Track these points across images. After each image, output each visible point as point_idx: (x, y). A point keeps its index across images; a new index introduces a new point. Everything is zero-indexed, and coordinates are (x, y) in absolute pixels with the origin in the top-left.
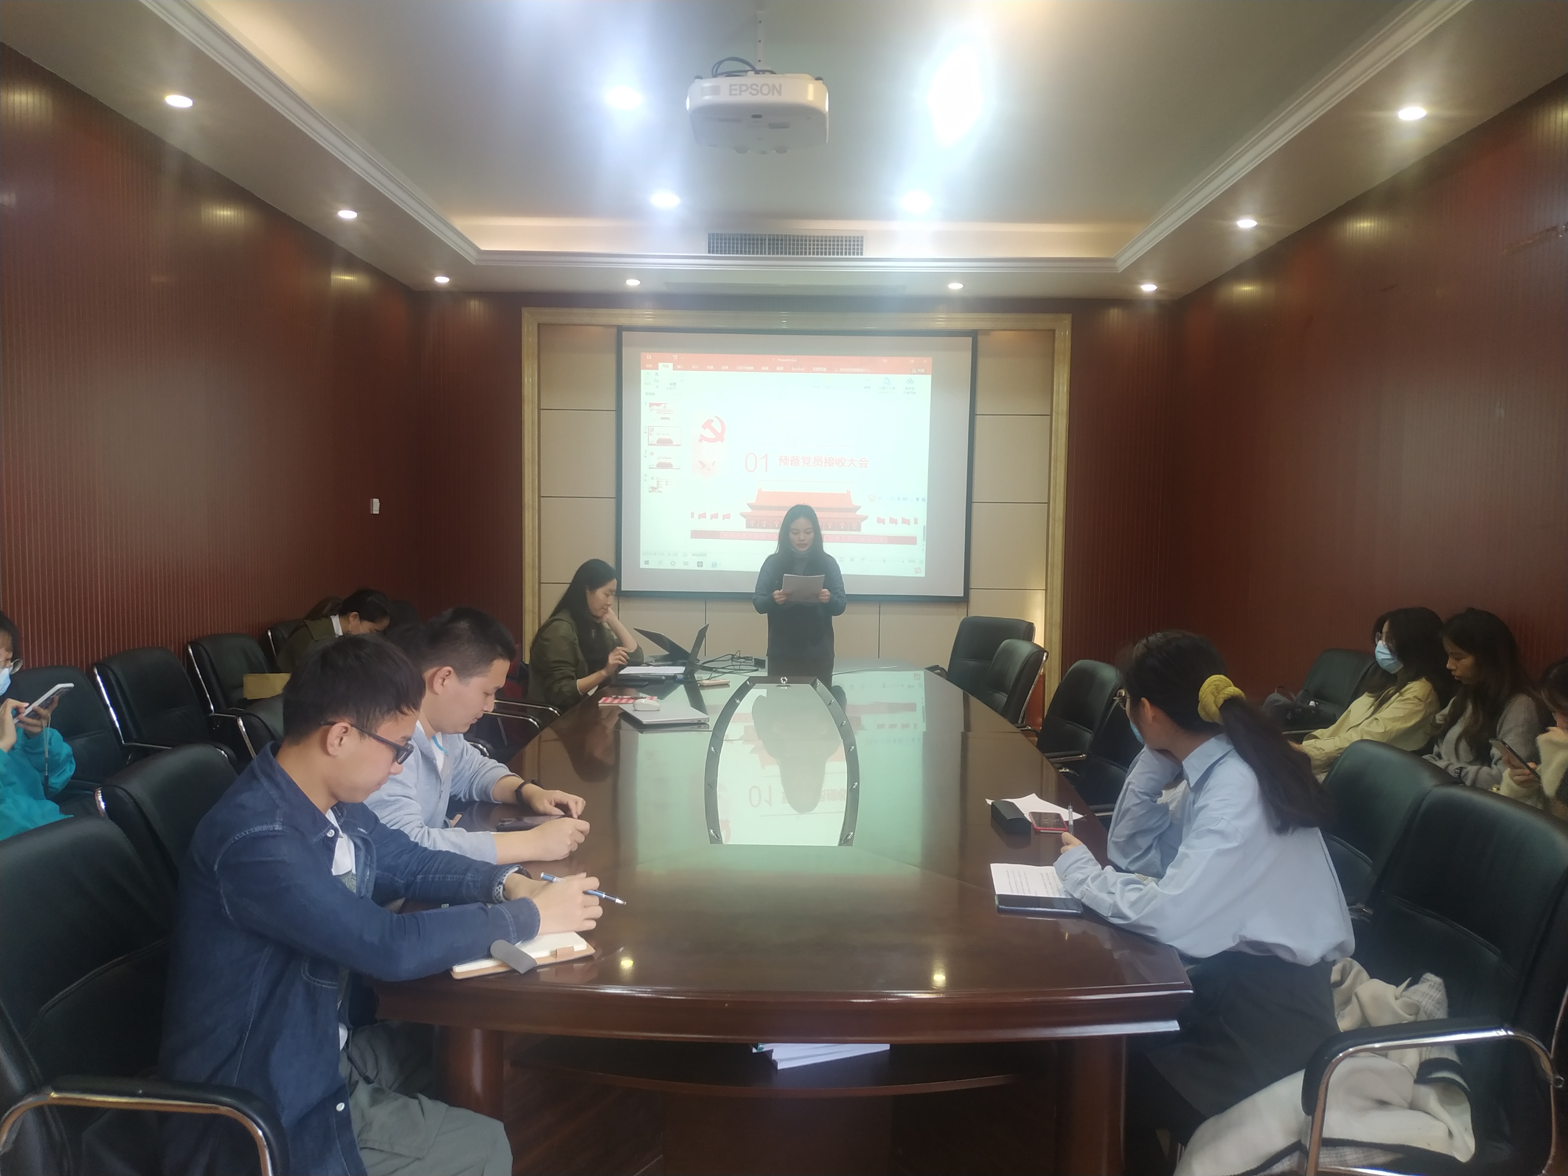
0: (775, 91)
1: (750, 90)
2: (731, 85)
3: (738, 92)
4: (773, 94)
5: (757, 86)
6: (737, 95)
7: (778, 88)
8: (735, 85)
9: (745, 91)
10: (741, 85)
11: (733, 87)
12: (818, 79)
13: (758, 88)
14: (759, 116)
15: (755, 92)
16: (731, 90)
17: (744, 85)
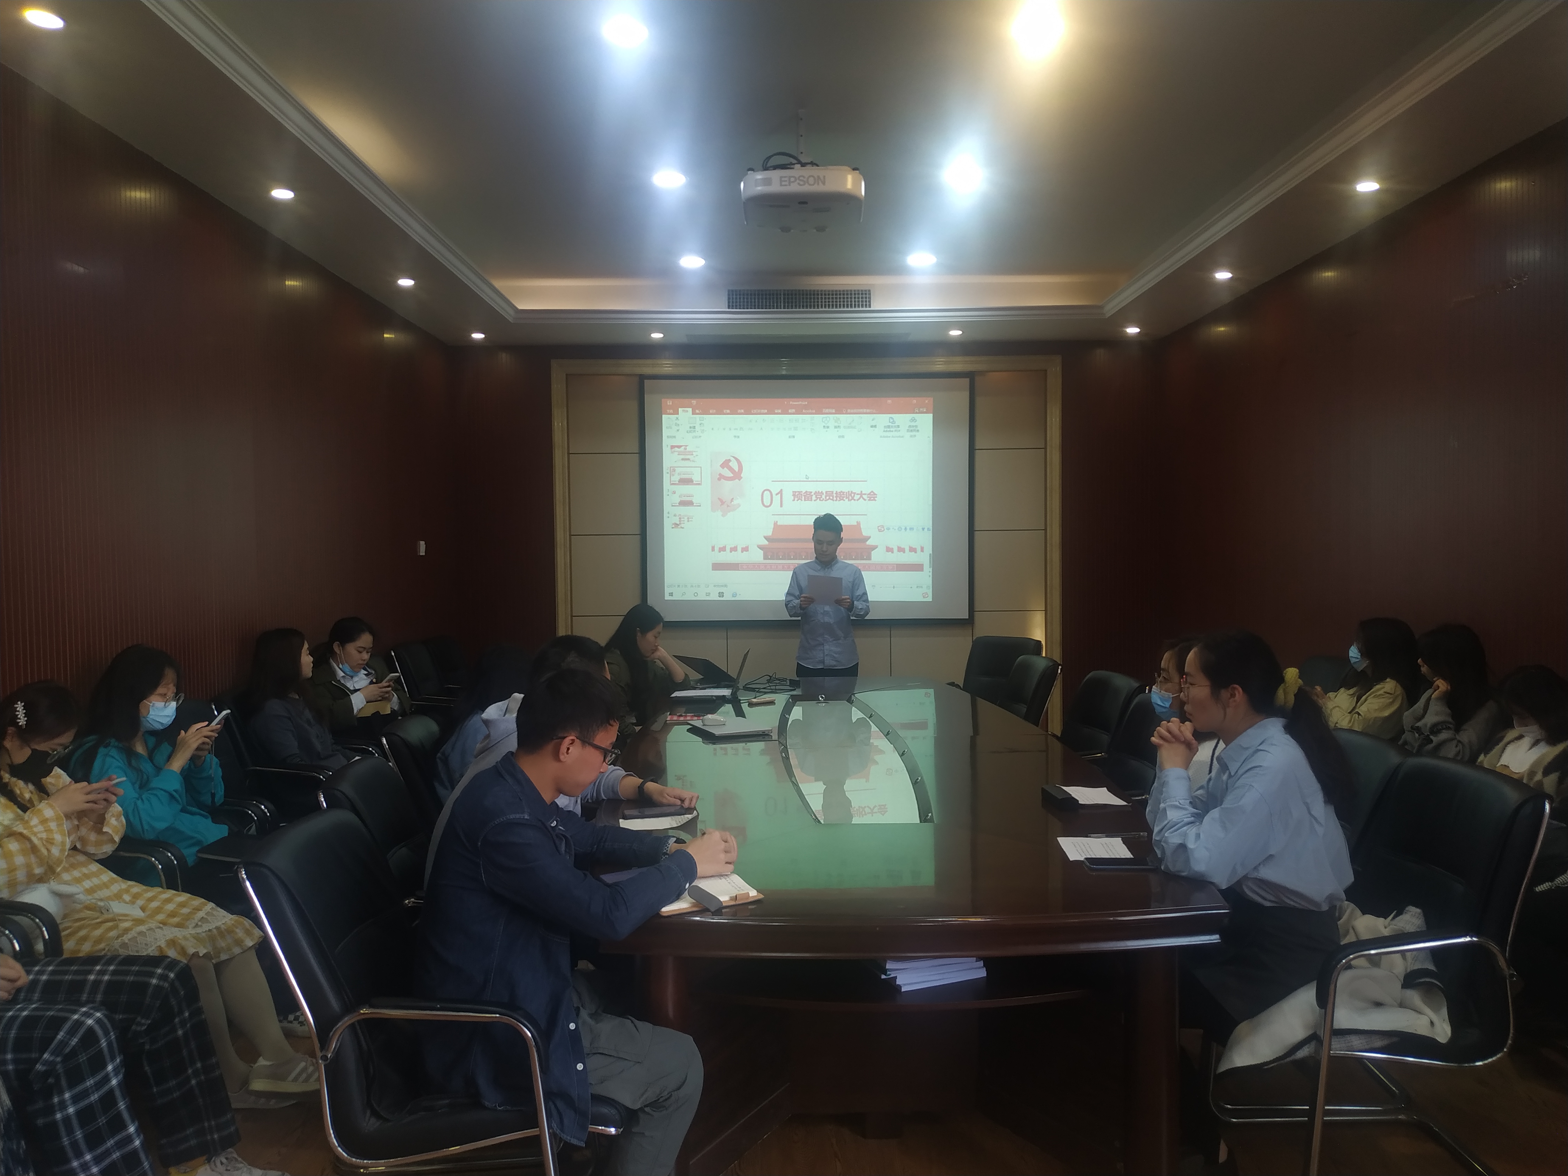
0: (820, 182)
1: (798, 181)
2: (781, 177)
3: (787, 183)
4: (818, 184)
5: (804, 177)
6: (786, 185)
7: (822, 178)
8: (785, 177)
9: (793, 182)
10: (790, 177)
11: (783, 179)
12: (854, 169)
13: (805, 180)
14: (805, 203)
15: (802, 183)
16: (781, 181)
17: (793, 177)
